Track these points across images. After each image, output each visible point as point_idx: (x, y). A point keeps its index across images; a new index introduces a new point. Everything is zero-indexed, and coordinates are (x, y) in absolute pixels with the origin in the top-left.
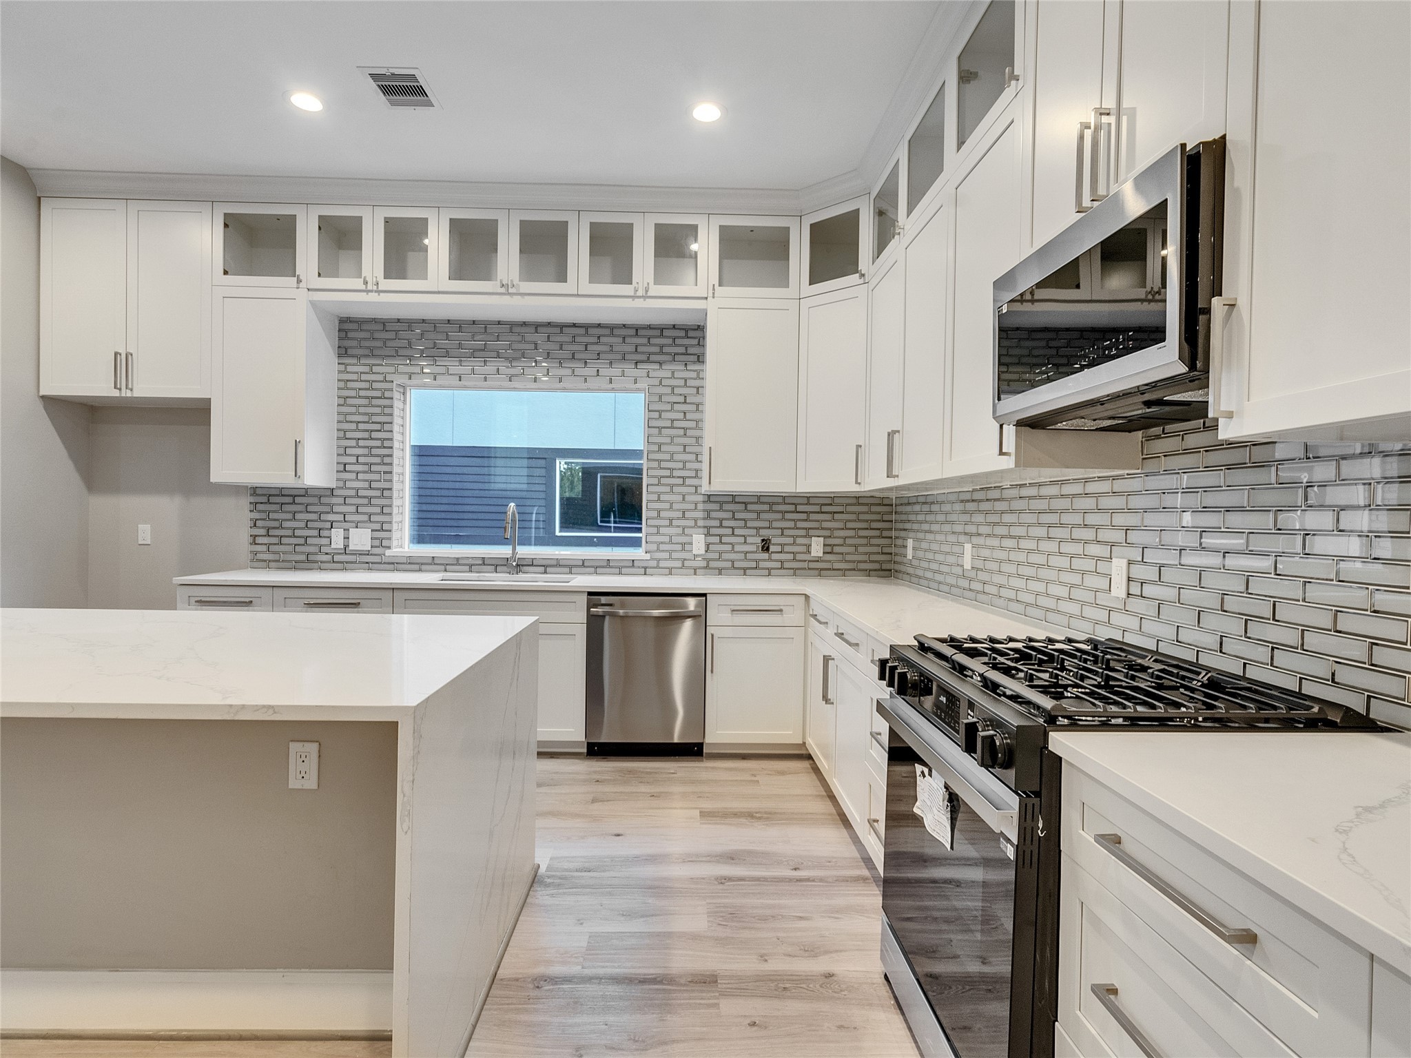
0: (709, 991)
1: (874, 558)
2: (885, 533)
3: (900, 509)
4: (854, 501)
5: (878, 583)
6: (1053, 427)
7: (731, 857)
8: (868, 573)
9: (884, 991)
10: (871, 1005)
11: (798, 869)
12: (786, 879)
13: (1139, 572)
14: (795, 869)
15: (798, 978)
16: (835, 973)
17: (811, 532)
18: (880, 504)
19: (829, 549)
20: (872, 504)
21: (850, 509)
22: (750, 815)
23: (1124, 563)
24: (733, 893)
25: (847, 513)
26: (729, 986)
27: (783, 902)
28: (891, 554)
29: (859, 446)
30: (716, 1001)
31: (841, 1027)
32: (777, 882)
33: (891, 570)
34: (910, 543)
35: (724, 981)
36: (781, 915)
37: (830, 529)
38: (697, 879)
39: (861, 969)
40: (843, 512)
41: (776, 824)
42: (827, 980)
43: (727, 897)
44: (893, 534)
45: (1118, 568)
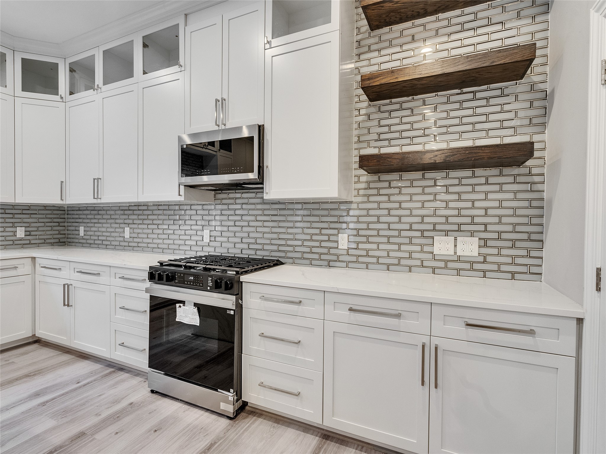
0: (86, 437)
1: (55, 236)
2: (61, 224)
3: (70, 212)
4: (43, 208)
5: (58, 248)
6: (199, 188)
7: (37, 395)
8: (52, 244)
9: (155, 396)
10: (154, 402)
11: (79, 382)
12: (77, 388)
13: (214, 233)
14: (78, 383)
15: (120, 411)
16: (132, 402)
17: (16, 225)
18: (58, 210)
19: (28, 233)
20: (54, 210)
21: (40, 212)
22: (27, 376)
23: (209, 231)
24: (55, 405)
25: (39, 214)
26: (92, 431)
27: (85, 395)
28: (65, 234)
29: (62, 182)
30: (92, 438)
31: (150, 413)
32: (74, 391)
33: (65, 242)
34: (82, 229)
35: (89, 431)
36: (90, 399)
37: (28, 223)
38: (26, 411)
39: (140, 396)
40: (36, 214)
41: (48, 373)
42: (132, 405)
43: (54, 408)
44: (66, 224)
45: (206, 233)
